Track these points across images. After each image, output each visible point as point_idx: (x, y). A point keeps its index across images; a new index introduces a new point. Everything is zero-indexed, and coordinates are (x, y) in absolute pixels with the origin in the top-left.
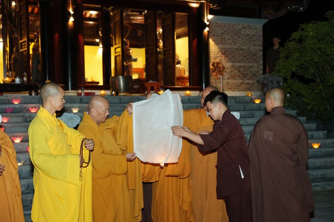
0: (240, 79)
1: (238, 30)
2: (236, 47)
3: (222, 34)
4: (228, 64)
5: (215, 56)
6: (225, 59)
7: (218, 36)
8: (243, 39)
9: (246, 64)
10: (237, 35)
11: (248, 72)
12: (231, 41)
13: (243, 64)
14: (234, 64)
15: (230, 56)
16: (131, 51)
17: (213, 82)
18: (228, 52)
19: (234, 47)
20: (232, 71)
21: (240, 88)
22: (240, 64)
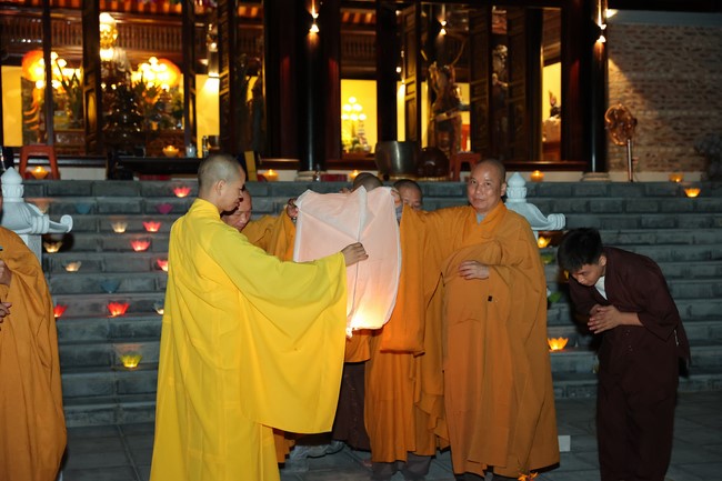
0: (677, 145)
1: (674, 39)
2: (670, 76)
3: (638, 48)
4: (649, 113)
5: (619, 96)
6: (643, 103)
7: (628, 53)
8: (686, 59)
9: (692, 113)
10: (672, 49)
11: (697, 130)
12: (658, 63)
13: (685, 113)
14: (663, 113)
15: (655, 96)
16: (458, 90)
17: (614, 153)
18: (650, 87)
19: (663, 75)
20: (658, 128)
21: (677, 165)
22: (678, 113)
